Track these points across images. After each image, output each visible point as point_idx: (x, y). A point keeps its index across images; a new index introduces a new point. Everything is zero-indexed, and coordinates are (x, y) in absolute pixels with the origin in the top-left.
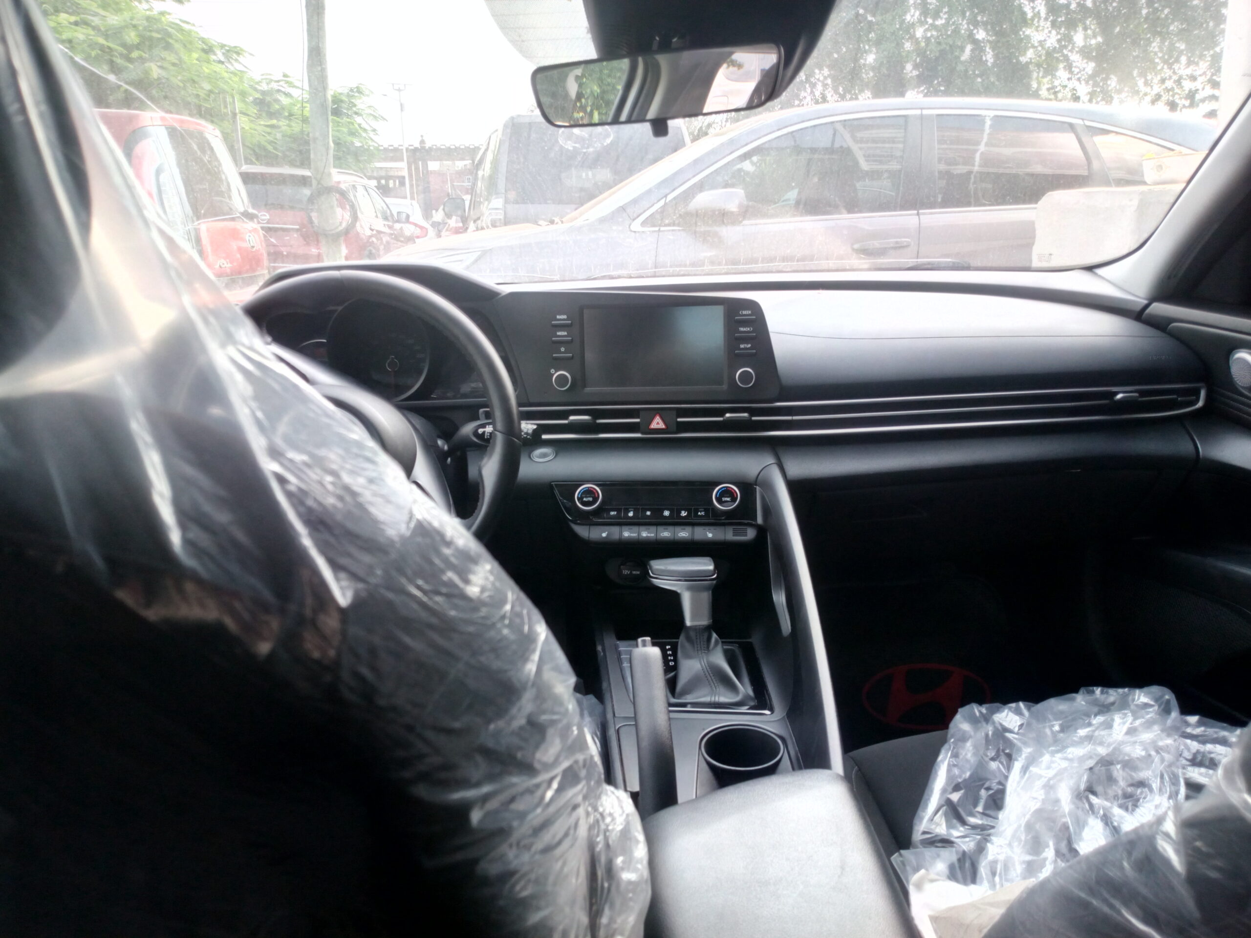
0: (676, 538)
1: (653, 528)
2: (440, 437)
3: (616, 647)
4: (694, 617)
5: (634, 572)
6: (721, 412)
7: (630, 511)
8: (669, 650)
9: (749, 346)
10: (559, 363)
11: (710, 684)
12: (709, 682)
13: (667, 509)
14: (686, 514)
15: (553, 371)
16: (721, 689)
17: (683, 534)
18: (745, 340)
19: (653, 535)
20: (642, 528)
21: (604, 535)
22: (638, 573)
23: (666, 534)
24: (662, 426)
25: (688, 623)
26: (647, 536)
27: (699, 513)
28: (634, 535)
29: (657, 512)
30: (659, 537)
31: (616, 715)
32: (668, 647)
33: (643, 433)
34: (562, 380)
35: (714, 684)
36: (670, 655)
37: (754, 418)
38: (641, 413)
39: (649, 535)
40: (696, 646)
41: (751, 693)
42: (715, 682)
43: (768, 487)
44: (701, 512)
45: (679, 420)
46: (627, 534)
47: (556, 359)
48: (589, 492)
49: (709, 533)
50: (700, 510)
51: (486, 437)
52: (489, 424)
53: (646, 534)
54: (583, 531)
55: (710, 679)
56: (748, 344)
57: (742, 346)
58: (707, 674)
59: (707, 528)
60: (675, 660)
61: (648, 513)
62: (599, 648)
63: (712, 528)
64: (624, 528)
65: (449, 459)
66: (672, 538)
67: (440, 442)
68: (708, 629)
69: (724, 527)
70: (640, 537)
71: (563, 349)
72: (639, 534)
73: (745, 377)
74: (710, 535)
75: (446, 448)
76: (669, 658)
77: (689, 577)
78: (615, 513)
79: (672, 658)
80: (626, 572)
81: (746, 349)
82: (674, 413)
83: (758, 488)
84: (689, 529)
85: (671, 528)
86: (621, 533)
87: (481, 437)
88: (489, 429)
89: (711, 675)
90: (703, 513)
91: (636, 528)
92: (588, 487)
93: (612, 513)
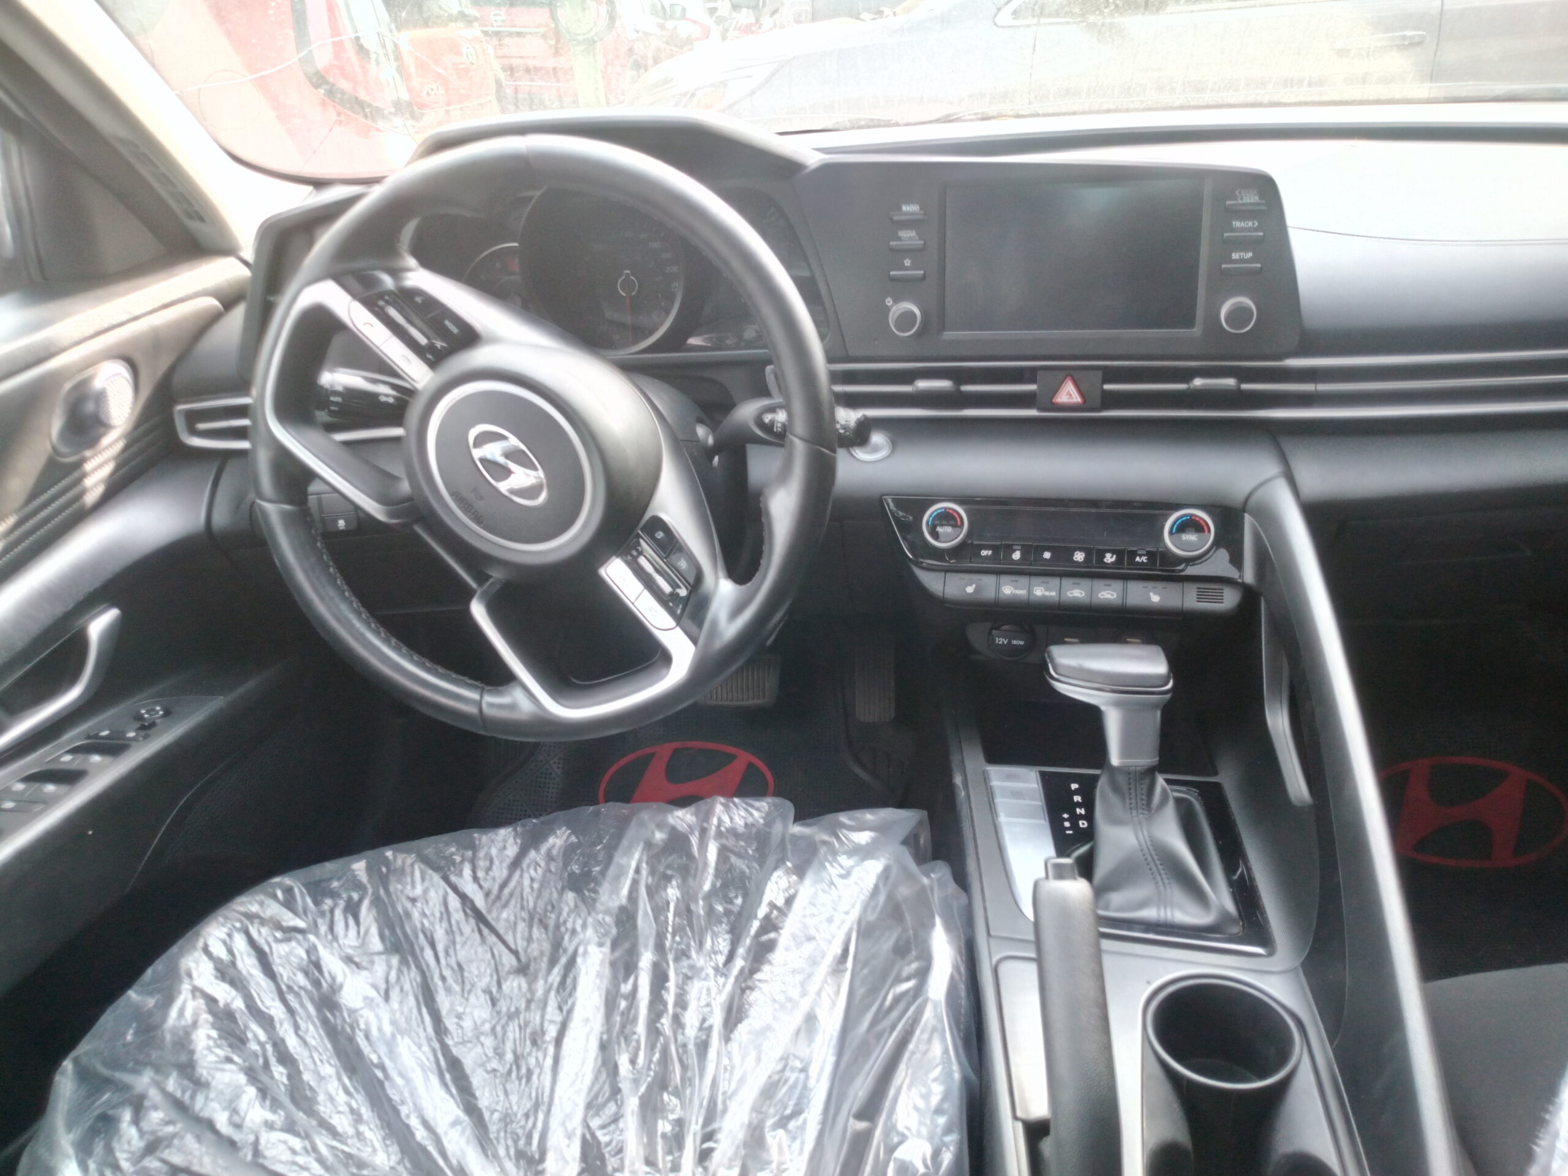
0: (1095, 601)
1: (1055, 581)
2: (700, 421)
3: (985, 779)
4: (1125, 752)
5: (1015, 642)
6: (1187, 375)
7: (1014, 551)
8: (1076, 792)
9: (1250, 255)
10: (902, 288)
11: (1154, 879)
12: (1152, 874)
13: (1080, 549)
14: (1113, 559)
15: (889, 301)
16: (1176, 893)
17: (1108, 594)
18: (1242, 244)
19: (1053, 594)
20: (1035, 580)
21: (970, 590)
22: (1022, 643)
23: (1076, 592)
24: (1077, 399)
25: (1115, 759)
26: (1043, 596)
27: (1138, 559)
28: (1022, 593)
29: (1063, 554)
30: (1064, 599)
31: (992, 933)
32: (1074, 786)
33: (1040, 409)
34: (906, 319)
35: (1162, 879)
36: (1079, 805)
37: (1245, 386)
38: (1040, 375)
39: (1047, 593)
40: (1128, 801)
41: (1230, 906)
42: (1164, 876)
43: (1268, 518)
44: (1141, 556)
45: (1107, 387)
46: (1010, 589)
47: (893, 279)
48: (947, 518)
49: (1155, 593)
50: (1140, 552)
51: (775, 430)
52: (781, 407)
53: (1042, 591)
54: (934, 582)
55: (1154, 869)
56: (1246, 251)
57: (1235, 256)
58: (1149, 858)
59: (1150, 585)
60: (1090, 817)
61: (1047, 555)
62: (958, 780)
63: (1160, 585)
64: (1004, 579)
65: (716, 459)
66: (1087, 601)
67: (701, 431)
68: (1150, 773)
69: (1181, 584)
70: (1032, 598)
71: (907, 262)
72: (1029, 591)
73: (1239, 316)
74: (1155, 599)
75: (711, 441)
76: (1078, 811)
77: (1122, 685)
78: (990, 552)
79: (1083, 812)
80: (1001, 641)
81: (1242, 261)
82: (1100, 374)
83: (1247, 518)
84: (1118, 585)
85: (1086, 583)
86: (998, 588)
87: (768, 428)
88: (781, 417)
89: (1158, 862)
90: (1144, 559)
91: (1023, 580)
92: (946, 509)
93: (984, 553)
